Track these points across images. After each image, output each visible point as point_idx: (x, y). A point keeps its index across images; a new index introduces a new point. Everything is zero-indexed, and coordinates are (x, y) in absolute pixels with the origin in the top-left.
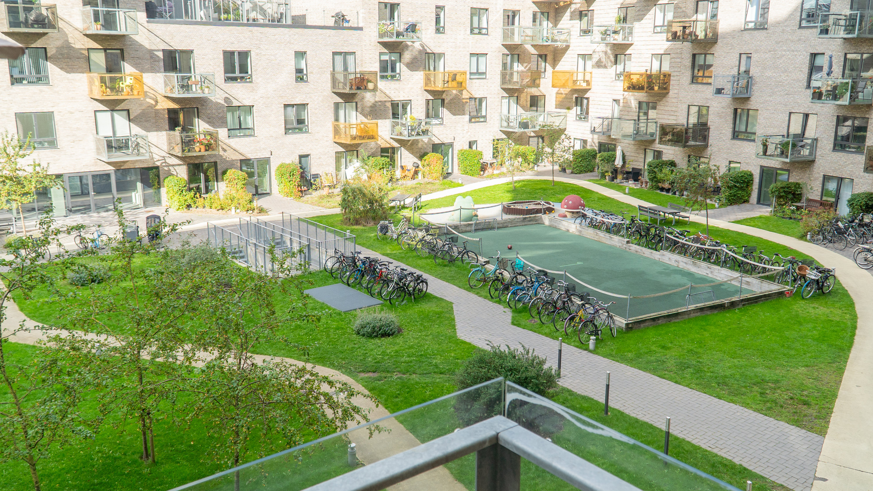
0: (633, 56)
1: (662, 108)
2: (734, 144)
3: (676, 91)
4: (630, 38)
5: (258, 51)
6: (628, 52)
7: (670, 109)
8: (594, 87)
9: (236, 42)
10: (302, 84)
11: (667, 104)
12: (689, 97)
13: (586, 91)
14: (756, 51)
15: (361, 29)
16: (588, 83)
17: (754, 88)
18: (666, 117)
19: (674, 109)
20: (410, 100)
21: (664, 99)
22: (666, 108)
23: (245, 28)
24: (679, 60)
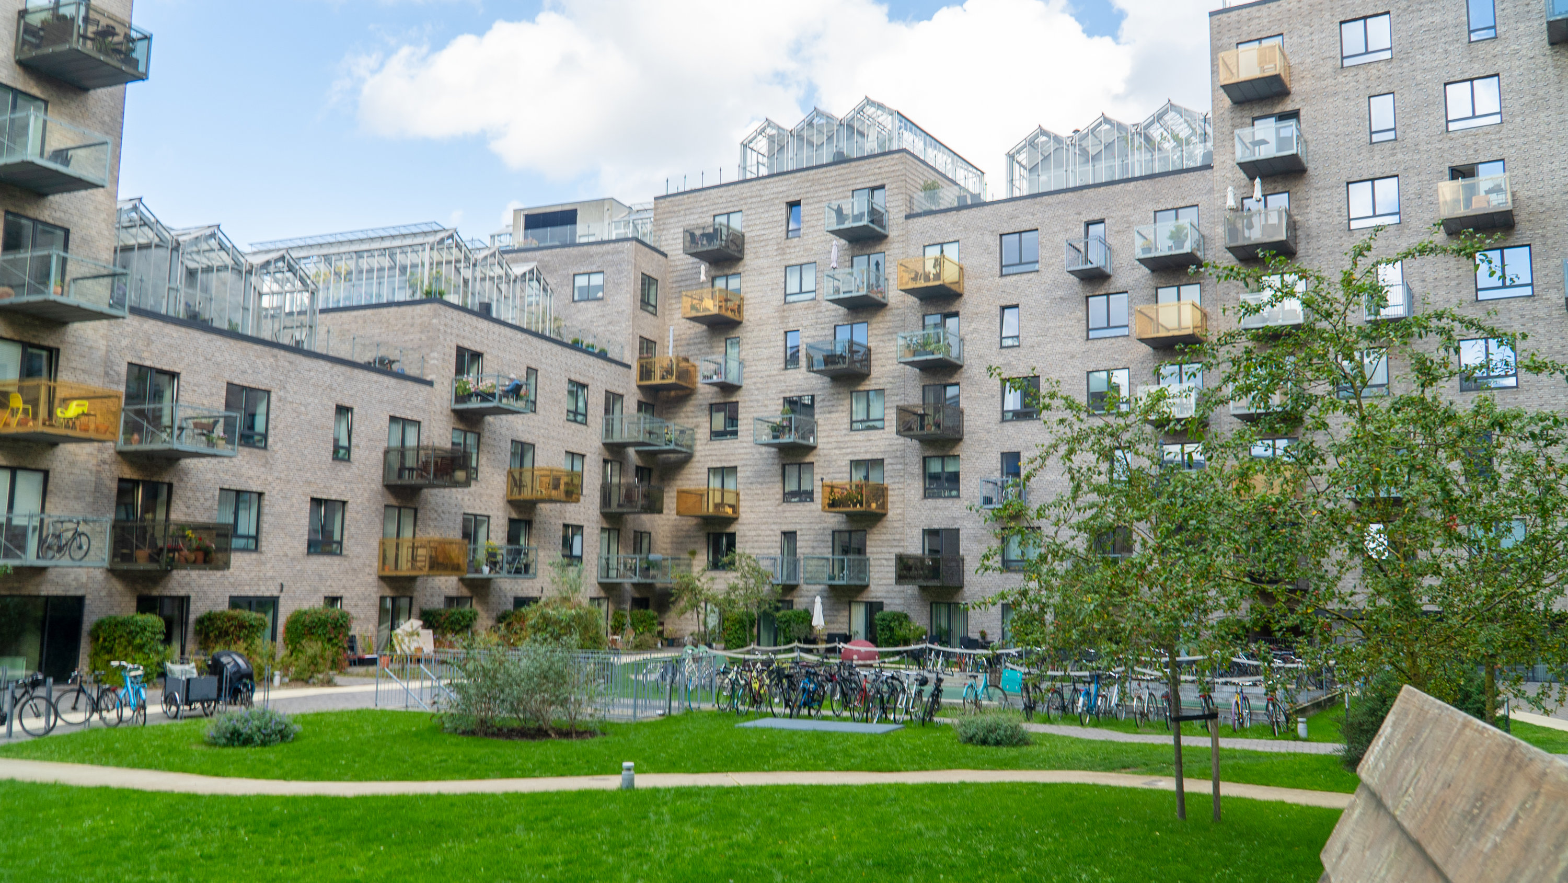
0: (816, 464)
1: (876, 537)
2: (1007, 579)
3: (899, 511)
4: (812, 439)
5: (281, 393)
6: (809, 459)
7: (890, 537)
8: (745, 514)
9: (250, 371)
10: (341, 466)
11: (884, 530)
12: (923, 518)
13: (732, 520)
14: (1027, 449)
15: (430, 383)
16: (734, 507)
17: (1030, 497)
18: (884, 550)
19: (898, 537)
20: (489, 517)
21: (879, 524)
22: (884, 537)
23: (267, 349)
24: (900, 467)
